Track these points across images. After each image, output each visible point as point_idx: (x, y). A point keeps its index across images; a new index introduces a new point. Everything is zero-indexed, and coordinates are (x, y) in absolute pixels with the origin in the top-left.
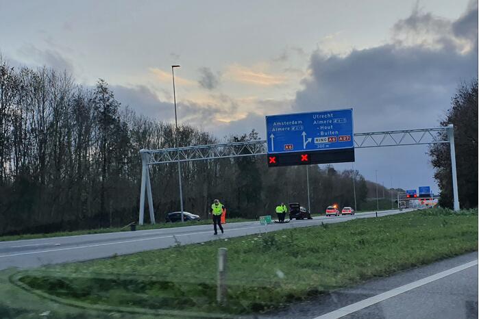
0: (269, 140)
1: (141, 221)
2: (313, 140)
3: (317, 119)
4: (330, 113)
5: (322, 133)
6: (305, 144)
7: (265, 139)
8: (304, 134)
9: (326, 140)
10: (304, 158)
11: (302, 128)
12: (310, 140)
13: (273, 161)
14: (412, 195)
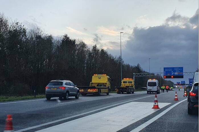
0: (164, 72)
3: (175, 69)
4: (178, 67)
6: (172, 74)
9: (177, 73)
11: (172, 70)
13: (165, 77)
14: (178, 84)
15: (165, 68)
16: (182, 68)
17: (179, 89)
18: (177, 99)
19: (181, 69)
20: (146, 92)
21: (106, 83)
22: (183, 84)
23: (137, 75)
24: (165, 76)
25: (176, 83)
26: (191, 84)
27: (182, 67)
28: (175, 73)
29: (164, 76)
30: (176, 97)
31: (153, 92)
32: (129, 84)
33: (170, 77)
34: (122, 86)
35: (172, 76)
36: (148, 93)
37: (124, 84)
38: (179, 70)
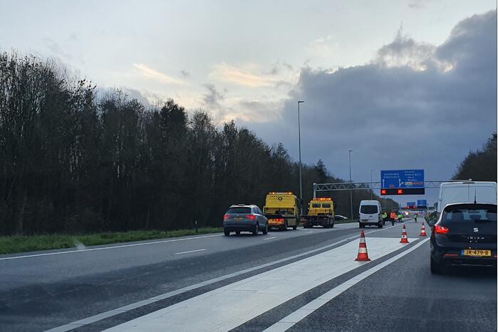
0: (382, 182)
3: (406, 173)
5: (409, 180)
6: (400, 185)
8: (400, 180)
9: (411, 184)
10: (400, 192)
11: (399, 177)
12: (403, 183)
13: (383, 192)
14: (411, 207)
15: (383, 173)
16: (422, 172)
17: (416, 219)
18: (425, 233)
19: (419, 175)
20: (357, 225)
21: (293, 209)
22: (423, 207)
23: (321, 187)
24: (384, 190)
25: (405, 206)
27: (421, 169)
28: (407, 183)
29: (382, 190)
30: (423, 231)
31: (370, 224)
32: (325, 209)
33: (395, 192)
34: (310, 214)
35: (400, 189)
36: (360, 227)
37: (315, 209)
38: (416, 177)
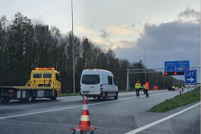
0: (165, 68)
1: (127, 90)
2: (178, 69)
3: (179, 63)
4: (183, 61)
5: (181, 67)
6: (176, 70)
7: (164, 68)
8: (175, 67)
9: (181, 69)
10: (175, 73)
11: (175, 65)
12: (177, 68)
13: (166, 74)
15: (166, 63)
16: (188, 62)
19: (187, 64)
24: (166, 72)
26: (188, 80)
28: (179, 69)
33: (173, 74)
35: (176, 72)
38: (184, 65)
